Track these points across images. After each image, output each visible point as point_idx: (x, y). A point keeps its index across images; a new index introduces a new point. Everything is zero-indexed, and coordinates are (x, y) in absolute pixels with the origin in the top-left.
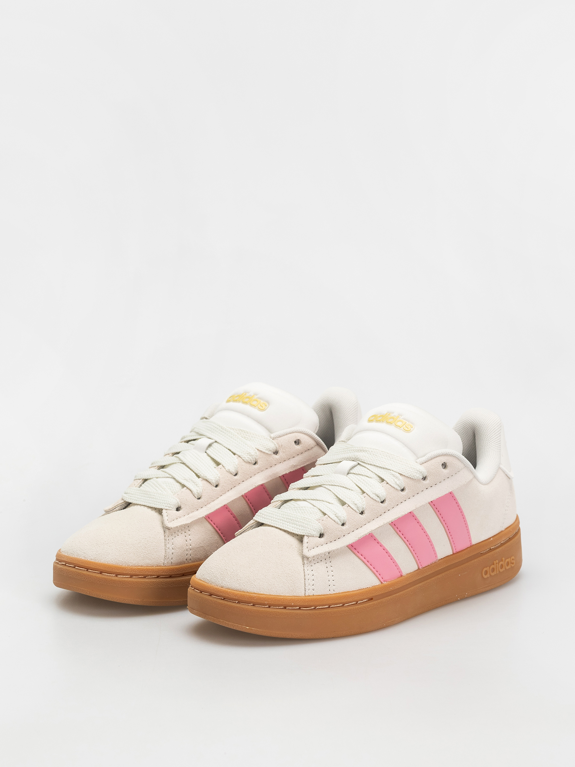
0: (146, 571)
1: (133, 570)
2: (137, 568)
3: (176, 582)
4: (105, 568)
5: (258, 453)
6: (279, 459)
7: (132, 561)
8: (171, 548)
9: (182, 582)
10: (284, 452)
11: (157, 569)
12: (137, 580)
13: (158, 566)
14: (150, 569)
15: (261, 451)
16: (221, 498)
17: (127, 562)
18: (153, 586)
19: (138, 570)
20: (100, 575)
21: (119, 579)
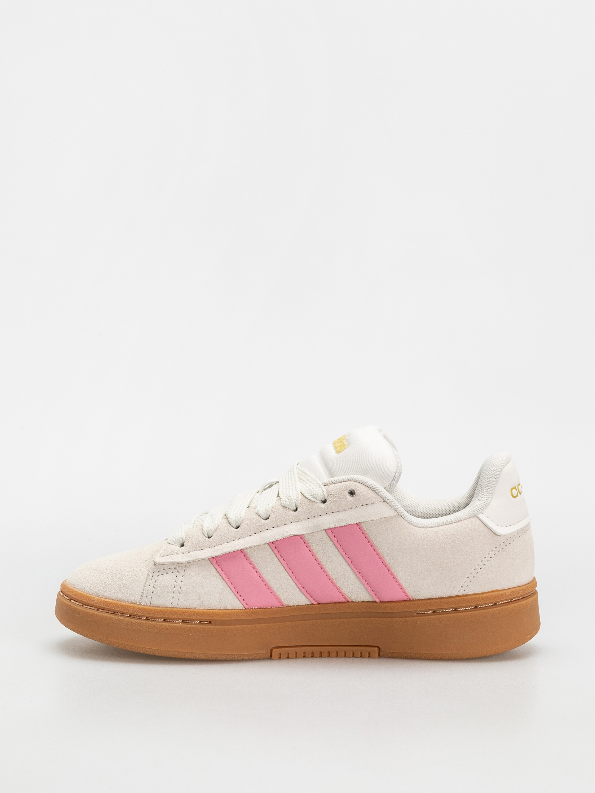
0: (114, 606)
1: (100, 602)
2: (104, 601)
3: (149, 625)
4: (74, 594)
5: (300, 497)
6: (324, 508)
7: (103, 592)
8: (152, 586)
9: (158, 628)
10: (332, 502)
11: (128, 605)
12: (102, 614)
13: (131, 603)
14: (119, 605)
15: (305, 497)
16: (237, 542)
17: (97, 592)
18: (120, 625)
19: (105, 603)
20: (69, 602)
21: (83, 609)
